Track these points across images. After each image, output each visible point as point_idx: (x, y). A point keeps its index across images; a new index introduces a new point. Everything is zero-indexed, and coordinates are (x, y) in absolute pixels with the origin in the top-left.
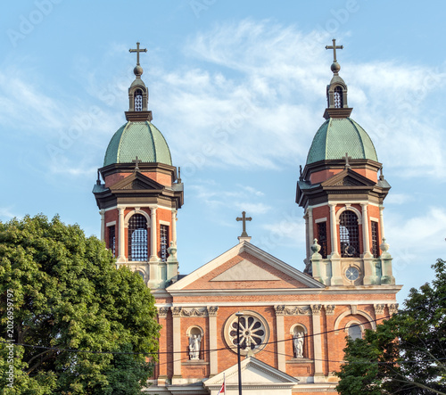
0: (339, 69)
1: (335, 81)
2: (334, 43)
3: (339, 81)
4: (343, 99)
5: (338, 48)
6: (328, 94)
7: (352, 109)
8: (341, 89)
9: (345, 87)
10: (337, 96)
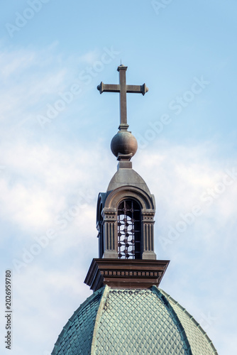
0: (134, 151)
1: (122, 182)
2: (123, 78)
3: (133, 182)
4: (142, 236)
5: (132, 90)
6: (100, 218)
7: (165, 263)
8: (138, 206)
9: (149, 201)
10: (125, 226)
